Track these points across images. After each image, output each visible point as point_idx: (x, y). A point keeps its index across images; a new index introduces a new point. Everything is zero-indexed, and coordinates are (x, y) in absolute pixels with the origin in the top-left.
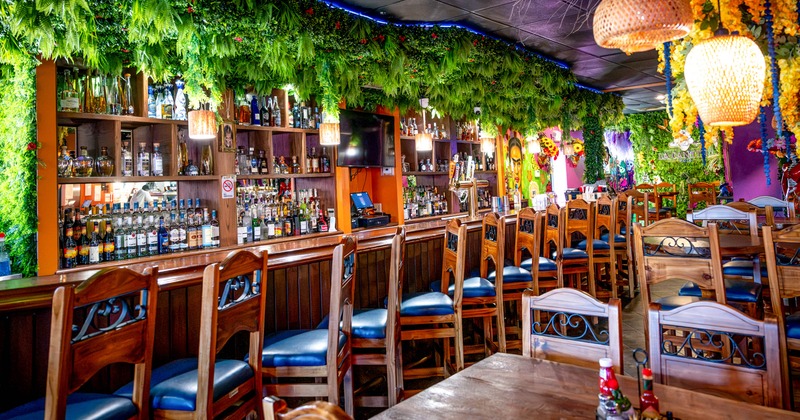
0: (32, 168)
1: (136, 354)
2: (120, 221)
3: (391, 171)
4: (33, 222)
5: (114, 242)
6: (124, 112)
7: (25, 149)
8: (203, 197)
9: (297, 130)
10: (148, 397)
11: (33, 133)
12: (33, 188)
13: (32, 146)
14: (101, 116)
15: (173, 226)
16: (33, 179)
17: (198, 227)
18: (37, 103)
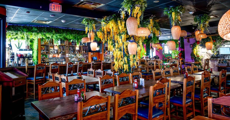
0: (37, 53)
1: (43, 72)
2: (50, 60)
3: (101, 53)
4: (37, 60)
5: (49, 63)
6: (51, 44)
7: (37, 50)
8: (64, 57)
9: (81, 46)
10: (45, 77)
11: (38, 48)
12: (38, 55)
13: (37, 49)
14: (47, 45)
15: (58, 61)
16: (38, 54)
17: (62, 61)
18: (38, 43)
